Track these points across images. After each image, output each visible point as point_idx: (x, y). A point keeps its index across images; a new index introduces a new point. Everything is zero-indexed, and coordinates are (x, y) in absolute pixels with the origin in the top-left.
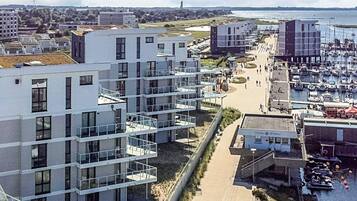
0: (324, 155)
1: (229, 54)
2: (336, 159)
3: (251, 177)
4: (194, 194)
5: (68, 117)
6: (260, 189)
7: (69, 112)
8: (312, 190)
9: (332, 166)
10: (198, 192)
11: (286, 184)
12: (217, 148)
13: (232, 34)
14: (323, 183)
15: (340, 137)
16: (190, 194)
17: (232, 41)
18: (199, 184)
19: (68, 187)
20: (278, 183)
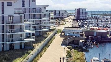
0: (90, 40)
1: (59, 18)
2: (94, 41)
3: (67, 44)
4: (48, 48)
5: (3, 17)
6: (70, 46)
7: (3, 15)
8: (87, 48)
9: (93, 42)
10: (49, 48)
11: (78, 46)
12: (55, 38)
13: (60, 13)
14: (90, 46)
15: (95, 35)
16: (46, 48)
17: (60, 15)
18: (49, 45)
19: (3, 41)
20: (76, 46)
